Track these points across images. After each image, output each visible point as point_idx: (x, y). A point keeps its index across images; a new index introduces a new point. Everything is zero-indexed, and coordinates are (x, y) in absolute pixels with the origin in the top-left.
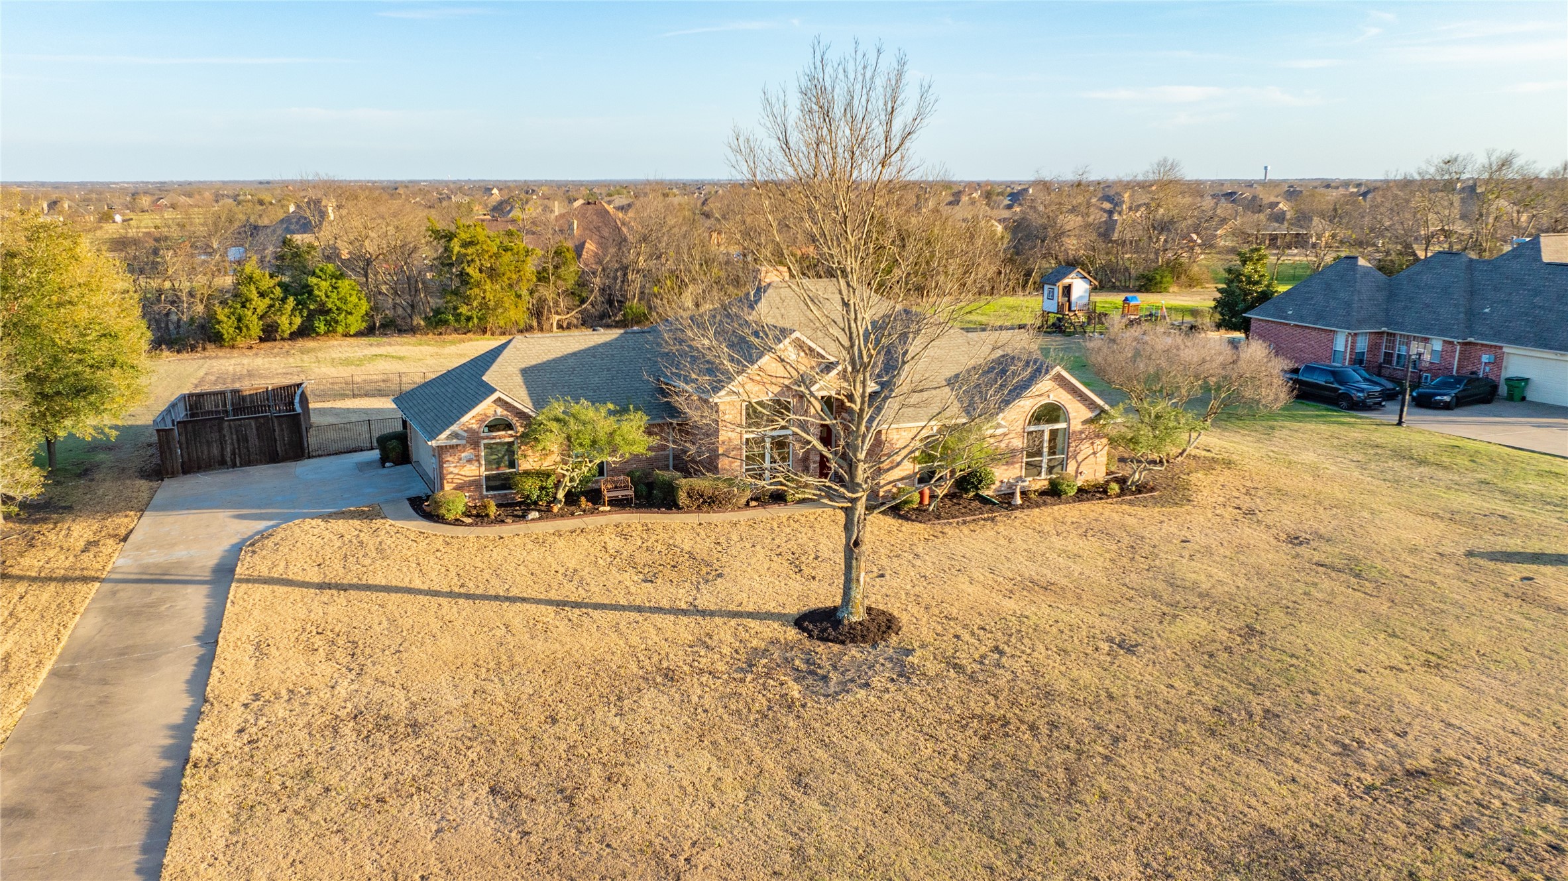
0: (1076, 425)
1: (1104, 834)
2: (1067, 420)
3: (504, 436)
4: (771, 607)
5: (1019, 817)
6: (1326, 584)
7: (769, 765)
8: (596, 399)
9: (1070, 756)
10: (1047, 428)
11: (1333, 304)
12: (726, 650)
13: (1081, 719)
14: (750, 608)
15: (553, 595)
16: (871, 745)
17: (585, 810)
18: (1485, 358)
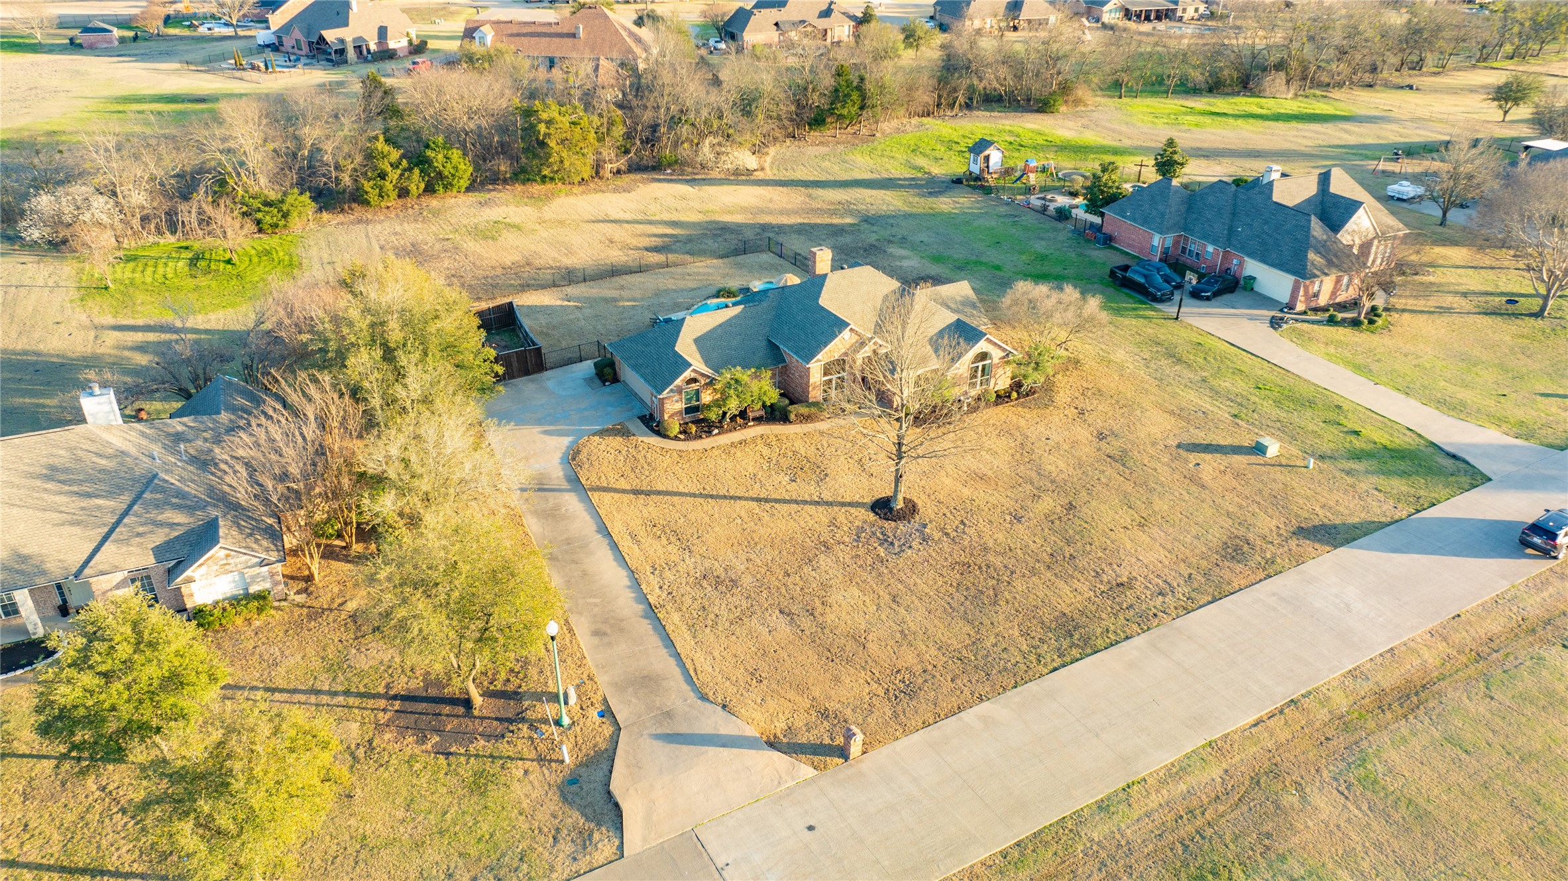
0: (996, 360)
1: (1007, 618)
2: (991, 358)
3: (695, 386)
4: (857, 498)
5: (977, 613)
6: (1109, 471)
7: (882, 593)
8: (746, 367)
9: (994, 582)
10: (980, 364)
11: (1154, 213)
12: (846, 529)
13: (998, 561)
14: (848, 500)
15: (751, 494)
16: (919, 581)
17: (821, 619)
18: (1235, 262)
